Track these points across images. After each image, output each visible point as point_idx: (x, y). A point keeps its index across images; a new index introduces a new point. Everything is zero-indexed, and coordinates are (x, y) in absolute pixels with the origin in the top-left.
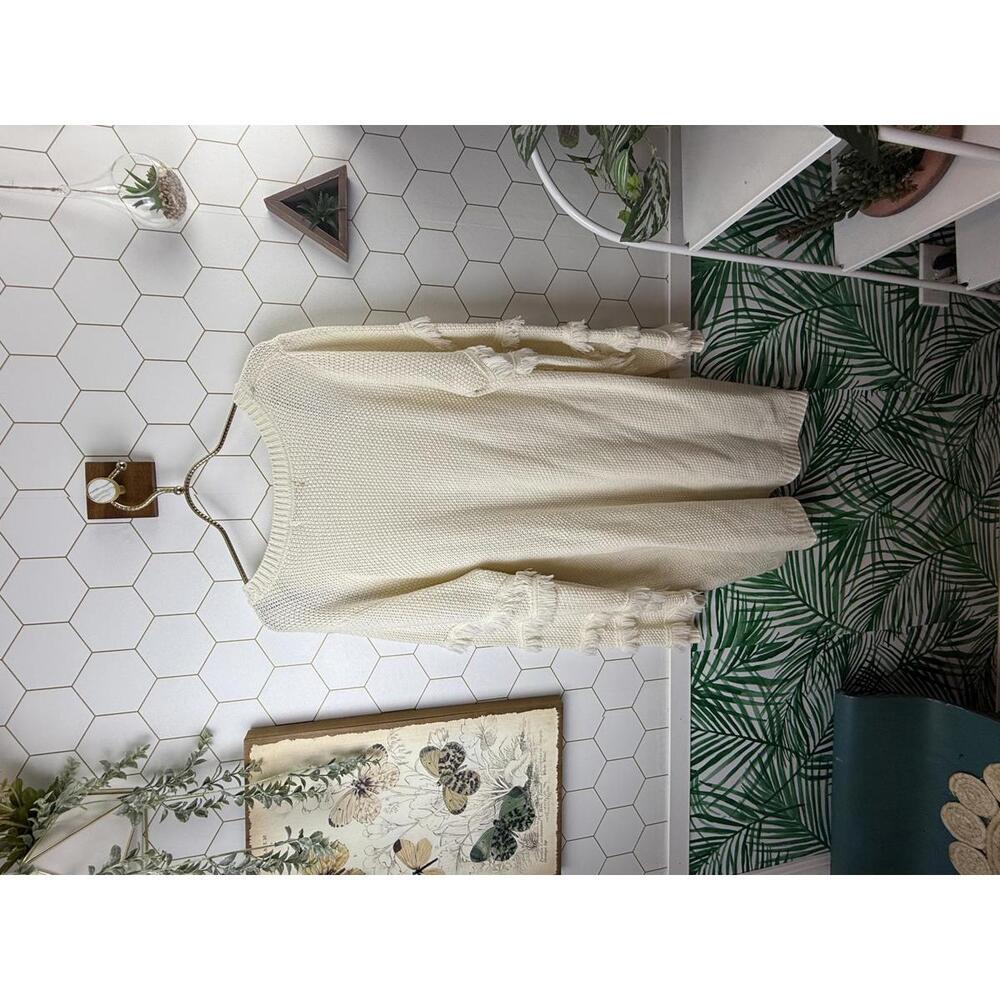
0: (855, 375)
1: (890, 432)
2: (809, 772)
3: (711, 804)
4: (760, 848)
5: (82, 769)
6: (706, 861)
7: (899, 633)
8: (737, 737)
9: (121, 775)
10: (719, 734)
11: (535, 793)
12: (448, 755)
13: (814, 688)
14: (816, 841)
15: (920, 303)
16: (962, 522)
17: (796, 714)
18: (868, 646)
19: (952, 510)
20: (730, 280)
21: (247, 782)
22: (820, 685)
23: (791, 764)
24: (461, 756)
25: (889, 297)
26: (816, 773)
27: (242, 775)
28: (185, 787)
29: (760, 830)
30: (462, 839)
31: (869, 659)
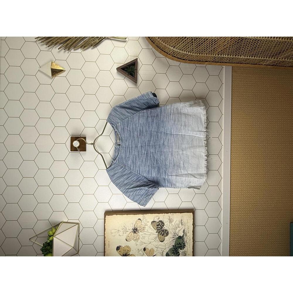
11: (185, 238)
12: (159, 224)
24: (163, 225)
30: (163, 250)
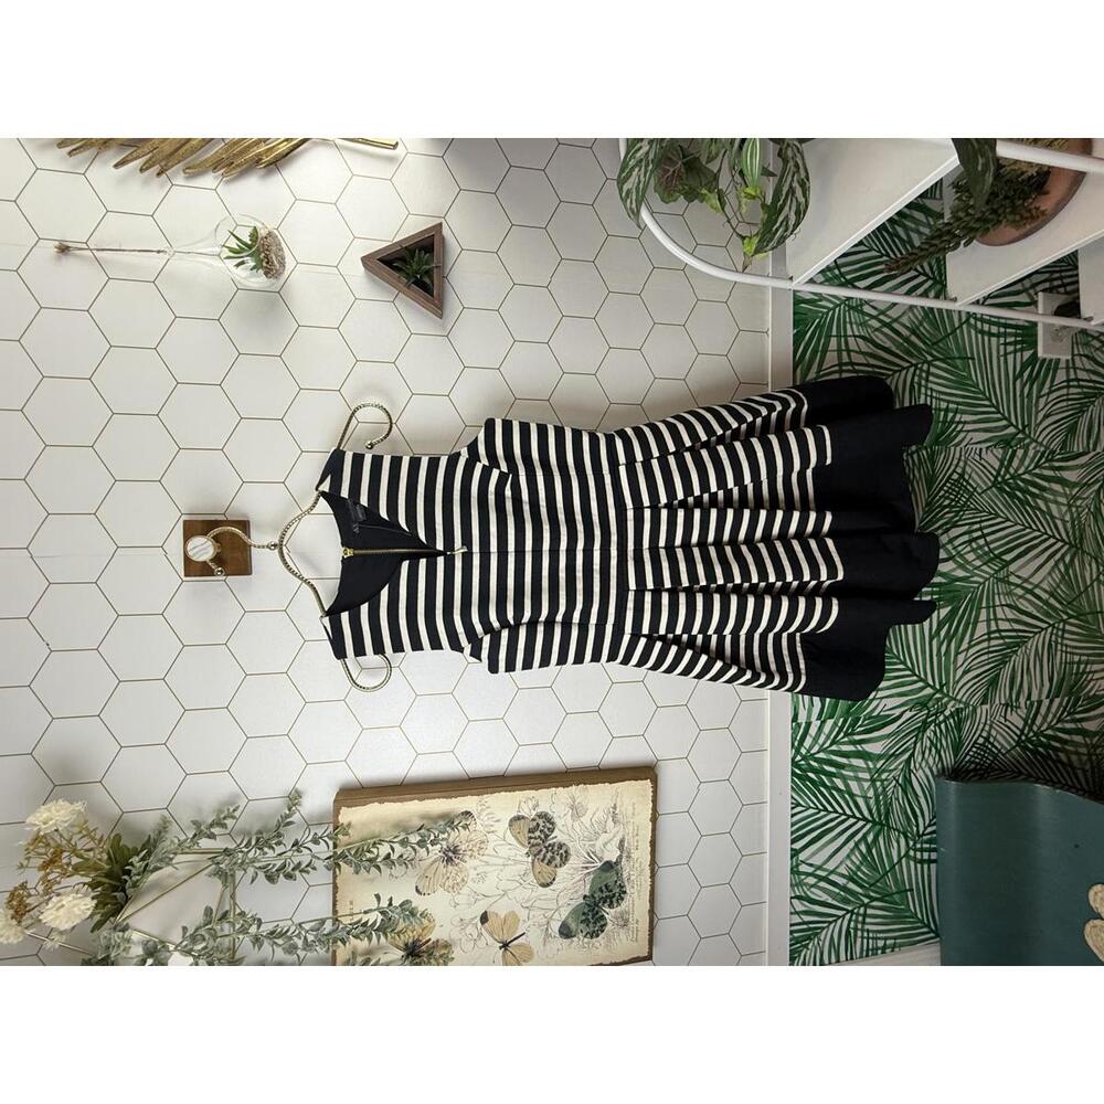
0: (969, 431)
1: (1007, 493)
2: (918, 855)
3: (812, 886)
4: (865, 934)
5: (174, 828)
6: (806, 946)
7: (1016, 707)
8: (841, 814)
9: (212, 836)
10: (820, 811)
11: (626, 869)
12: (538, 825)
13: (924, 764)
14: (925, 930)
15: (1039, 355)
16: (1086, 588)
17: (905, 791)
18: (983, 720)
19: (1076, 576)
20: (834, 333)
21: (335, 846)
22: (931, 761)
23: (898, 846)
24: (550, 826)
25: (1005, 350)
26: (926, 855)
27: (330, 839)
28: (273, 848)
29: (865, 915)
30: (549, 914)
31: (984, 734)
